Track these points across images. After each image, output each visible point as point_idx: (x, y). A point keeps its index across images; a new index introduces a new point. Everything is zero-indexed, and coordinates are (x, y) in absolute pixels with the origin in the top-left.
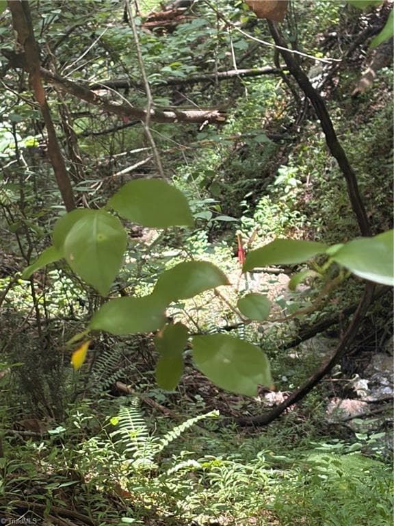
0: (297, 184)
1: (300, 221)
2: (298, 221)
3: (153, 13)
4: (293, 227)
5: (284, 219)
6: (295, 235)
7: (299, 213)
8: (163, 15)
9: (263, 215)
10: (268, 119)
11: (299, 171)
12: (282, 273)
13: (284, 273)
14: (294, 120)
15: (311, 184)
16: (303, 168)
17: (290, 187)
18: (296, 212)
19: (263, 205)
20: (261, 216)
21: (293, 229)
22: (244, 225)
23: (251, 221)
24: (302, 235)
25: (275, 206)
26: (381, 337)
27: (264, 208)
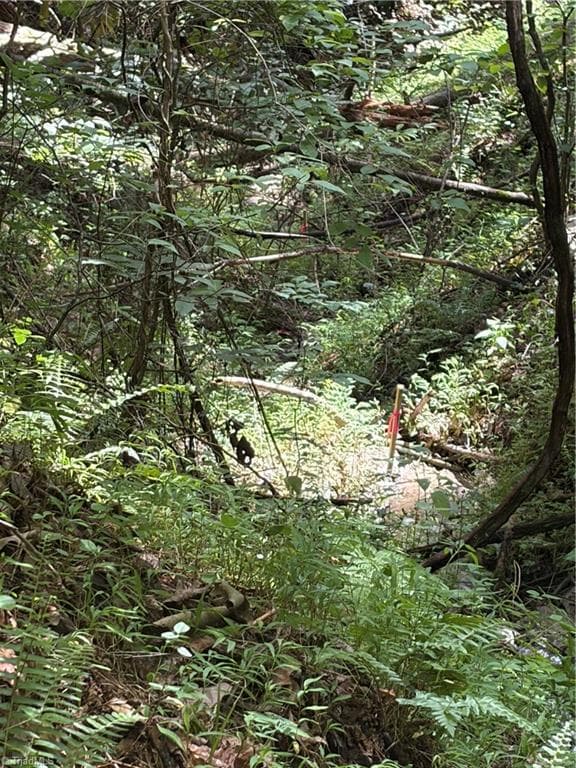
0: (508, 347)
1: (496, 401)
2: (491, 400)
3: (390, 104)
4: (484, 408)
5: (473, 391)
6: (484, 420)
7: (497, 387)
8: (402, 108)
9: (444, 380)
10: (499, 264)
11: (517, 330)
12: (447, 468)
13: (451, 470)
14: (534, 268)
15: (529, 357)
16: (524, 328)
17: (496, 349)
18: (494, 385)
19: (450, 366)
20: (441, 381)
21: (482, 411)
22: (413, 386)
23: (424, 384)
24: (492, 421)
25: (466, 370)
26: (559, 583)
27: (450, 372)
